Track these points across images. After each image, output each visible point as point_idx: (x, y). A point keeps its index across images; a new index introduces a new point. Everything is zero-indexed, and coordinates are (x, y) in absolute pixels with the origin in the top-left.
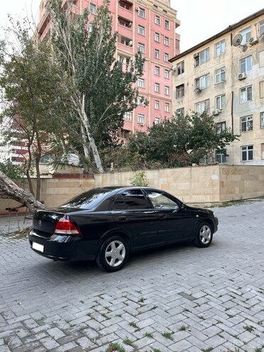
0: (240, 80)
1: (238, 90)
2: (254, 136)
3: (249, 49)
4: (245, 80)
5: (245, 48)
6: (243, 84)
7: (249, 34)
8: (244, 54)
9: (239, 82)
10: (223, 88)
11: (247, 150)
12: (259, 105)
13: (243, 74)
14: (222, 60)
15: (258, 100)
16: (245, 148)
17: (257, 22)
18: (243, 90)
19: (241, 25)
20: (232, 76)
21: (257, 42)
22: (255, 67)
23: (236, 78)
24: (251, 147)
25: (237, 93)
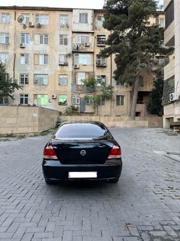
0: (21, 48)
1: (19, 54)
2: (30, 88)
3: (27, 28)
4: (24, 49)
5: (25, 27)
6: (22, 51)
7: (28, 18)
8: (24, 30)
9: (20, 49)
10: (7, 48)
11: (24, 97)
12: (33, 69)
13: (23, 44)
14: (6, 28)
15: (33, 65)
16: (23, 96)
17: (34, 13)
18: (23, 55)
19: (23, 9)
20: (15, 43)
21: (33, 27)
22: (31, 43)
23: (18, 45)
24: (27, 96)
25: (18, 56)
